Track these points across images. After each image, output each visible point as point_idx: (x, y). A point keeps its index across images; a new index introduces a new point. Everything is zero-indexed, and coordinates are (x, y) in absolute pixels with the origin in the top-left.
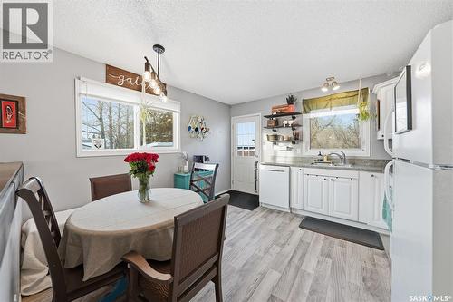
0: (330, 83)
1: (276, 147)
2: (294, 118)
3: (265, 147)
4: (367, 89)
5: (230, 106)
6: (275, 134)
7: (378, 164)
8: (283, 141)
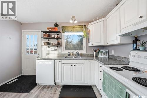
0: (74, 19)
1: (48, 49)
2: (58, 35)
3: (43, 49)
4: (86, 25)
5: (21, 24)
6: (48, 42)
7: (89, 56)
8: (52, 46)
